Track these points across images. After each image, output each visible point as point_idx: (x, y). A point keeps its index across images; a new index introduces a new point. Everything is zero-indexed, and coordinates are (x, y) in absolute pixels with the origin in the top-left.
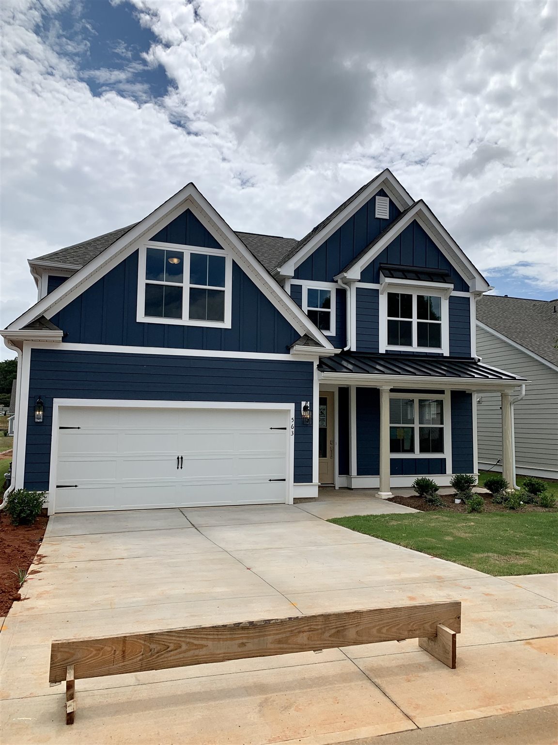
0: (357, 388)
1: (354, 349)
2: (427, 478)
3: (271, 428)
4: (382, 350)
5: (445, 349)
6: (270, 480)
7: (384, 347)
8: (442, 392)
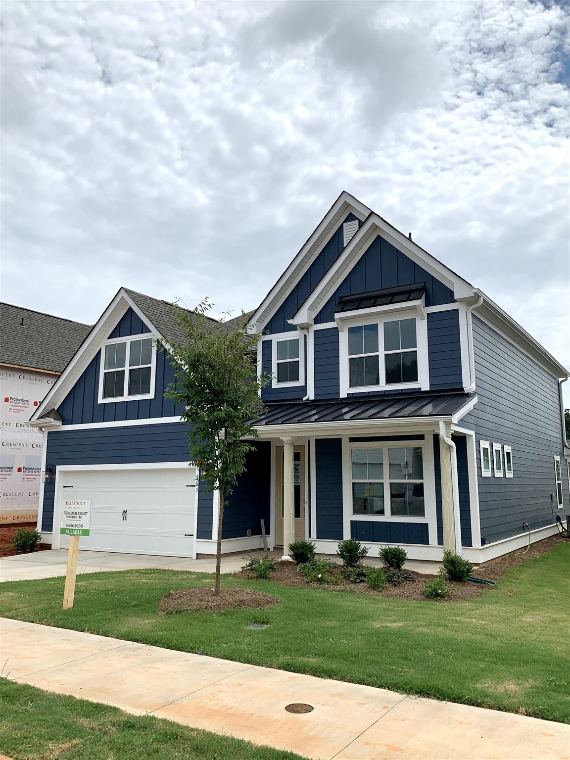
0: (317, 440)
1: (312, 397)
2: (400, 548)
3: (187, 486)
4: (343, 395)
5: (423, 382)
6: (186, 535)
7: (345, 390)
8: (421, 437)
